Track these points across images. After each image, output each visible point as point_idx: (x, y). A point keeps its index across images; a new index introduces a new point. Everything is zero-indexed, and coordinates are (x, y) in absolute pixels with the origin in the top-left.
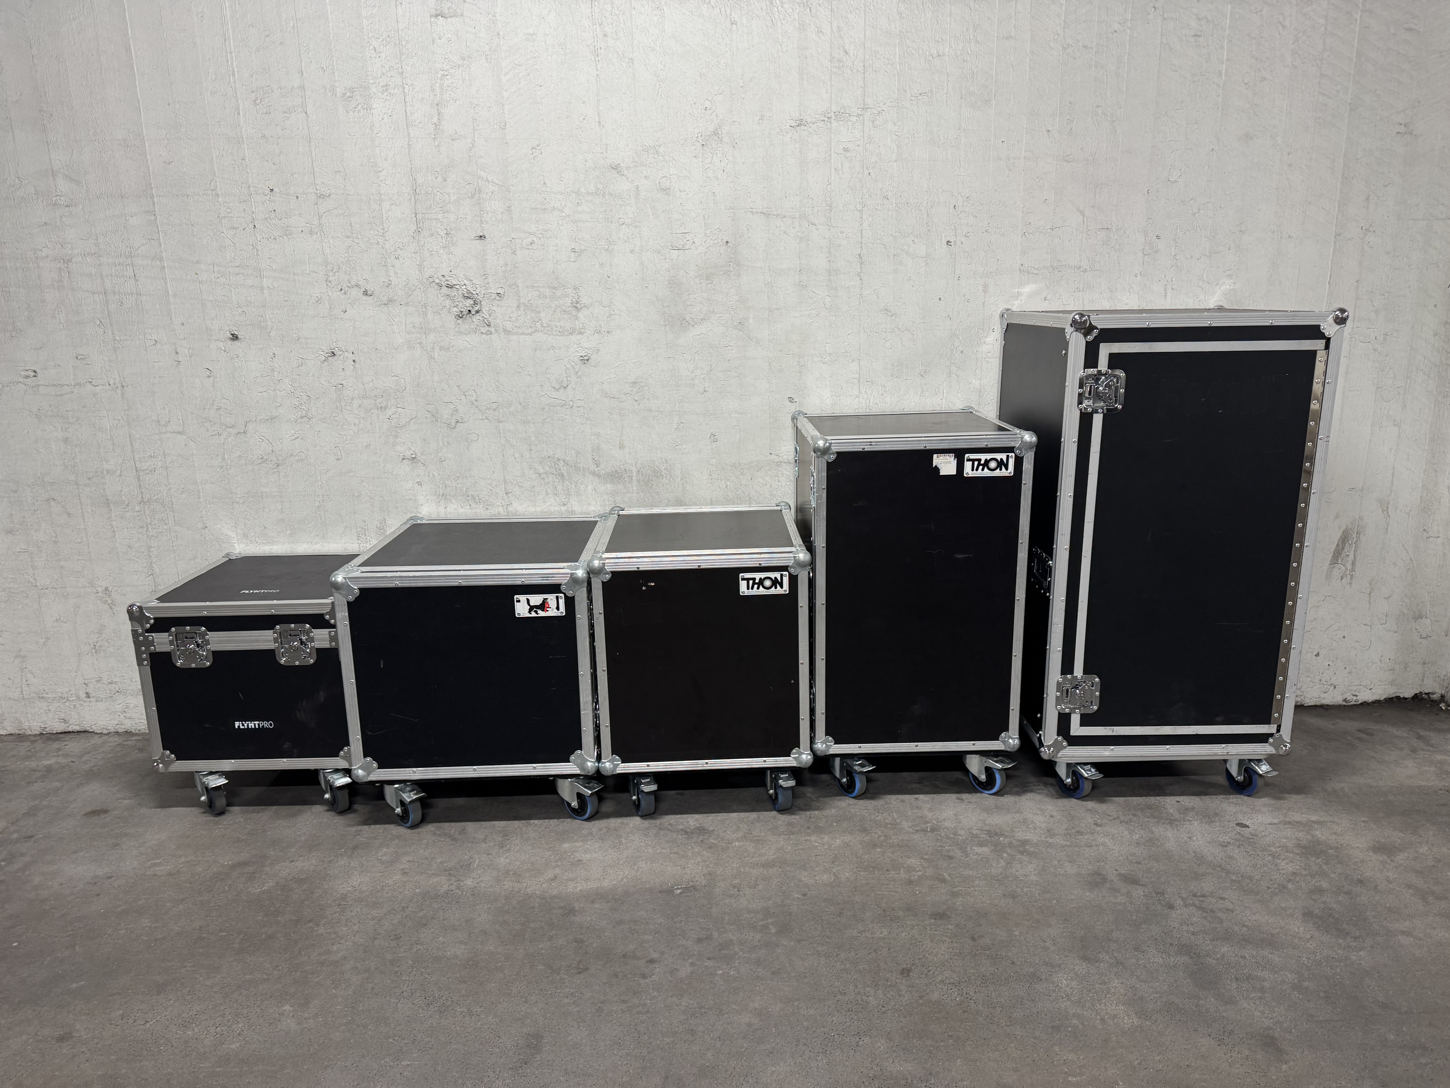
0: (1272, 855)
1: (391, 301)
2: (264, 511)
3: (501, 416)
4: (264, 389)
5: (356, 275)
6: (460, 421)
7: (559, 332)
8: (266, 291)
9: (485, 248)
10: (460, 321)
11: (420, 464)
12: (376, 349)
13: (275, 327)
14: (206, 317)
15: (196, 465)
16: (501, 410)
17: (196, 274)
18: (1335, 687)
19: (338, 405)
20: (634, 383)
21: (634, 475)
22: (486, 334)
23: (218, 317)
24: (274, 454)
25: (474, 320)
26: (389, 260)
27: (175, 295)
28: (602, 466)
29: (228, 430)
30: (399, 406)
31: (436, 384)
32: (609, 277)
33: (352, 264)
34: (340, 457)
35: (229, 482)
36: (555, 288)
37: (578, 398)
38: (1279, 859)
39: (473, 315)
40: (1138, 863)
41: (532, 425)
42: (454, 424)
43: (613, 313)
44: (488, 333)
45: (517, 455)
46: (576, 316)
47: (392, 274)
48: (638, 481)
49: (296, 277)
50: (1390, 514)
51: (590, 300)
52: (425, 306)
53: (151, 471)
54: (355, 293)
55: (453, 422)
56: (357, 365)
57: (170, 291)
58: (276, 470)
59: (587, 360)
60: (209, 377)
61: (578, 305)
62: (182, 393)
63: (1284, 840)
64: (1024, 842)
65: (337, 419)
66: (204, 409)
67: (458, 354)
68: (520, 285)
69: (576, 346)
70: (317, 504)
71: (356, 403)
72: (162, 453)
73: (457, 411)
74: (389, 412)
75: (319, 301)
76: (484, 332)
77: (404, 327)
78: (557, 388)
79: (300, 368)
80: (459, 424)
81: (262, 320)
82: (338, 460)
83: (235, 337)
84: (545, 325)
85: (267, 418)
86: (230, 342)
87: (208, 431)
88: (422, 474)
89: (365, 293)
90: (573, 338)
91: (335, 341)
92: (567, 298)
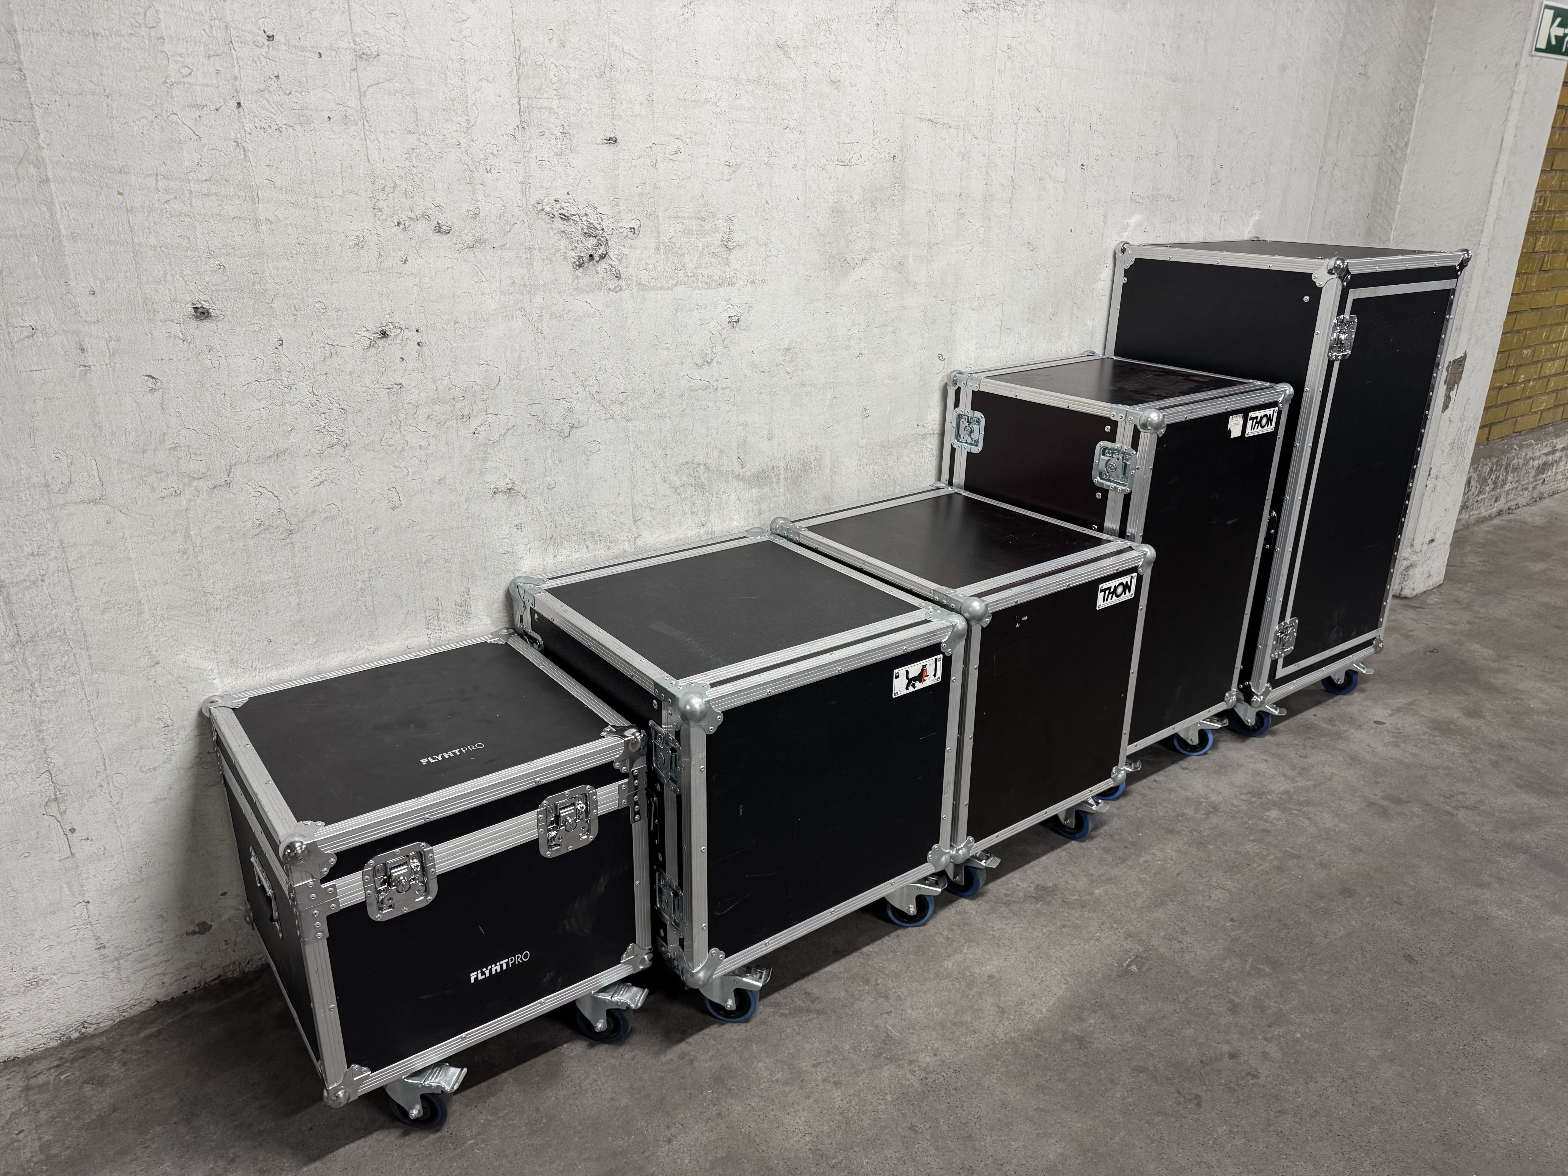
1: (479, 241)
2: (267, 614)
3: (630, 411)
4: (263, 403)
5: (424, 198)
6: (576, 425)
8: (264, 228)
9: (616, 158)
10: (579, 272)
11: (520, 497)
12: (456, 322)
13: (282, 292)
14: (145, 279)
15: (132, 556)
16: (630, 404)
17: (120, 194)
19: (394, 418)
21: (782, 472)
22: (615, 290)
23: (169, 277)
24: (282, 515)
25: (599, 269)
26: (476, 174)
27: (73, 237)
28: (748, 466)
29: (195, 483)
30: (489, 411)
31: (543, 372)
32: (767, 203)
33: (416, 179)
34: (397, 503)
35: (199, 576)
36: (704, 219)
37: (724, 376)
39: (597, 262)
41: (668, 420)
42: (567, 431)
43: (770, 254)
44: (618, 289)
45: (648, 466)
46: (727, 259)
47: (480, 196)
48: (786, 479)
49: (319, 201)
51: (744, 236)
52: (530, 249)
53: (34, 582)
54: (423, 229)
55: (566, 427)
56: (425, 350)
57: (62, 227)
58: (288, 540)
59: (737, 322)
60: (152, 390)
61: (729, 243)
62: (95, 425)
65: (392, 442)
66: (144, 452)
67: (575, 323)
68: (660, 215)
69: (724, 303)
70: (360, 584)
71: (423, 412)
72: (57, 544)
73: (571, 409)
74: (474, 423)
75: (360, 243)
76: (612, 287)
77: (498, 285)
78: (700, 365)
79: (328, 362)
80: (575, 430)
81: (257, 279)
82: (394, 508)
83: (202, 314)
84: (689, 274)
85: (269, 454)
86: (194, 323)
87: (153, 490)
88: (522, 512)
89: (438, 229)
90: (722, 291)
91: (388, 311)
92: (717, 234)
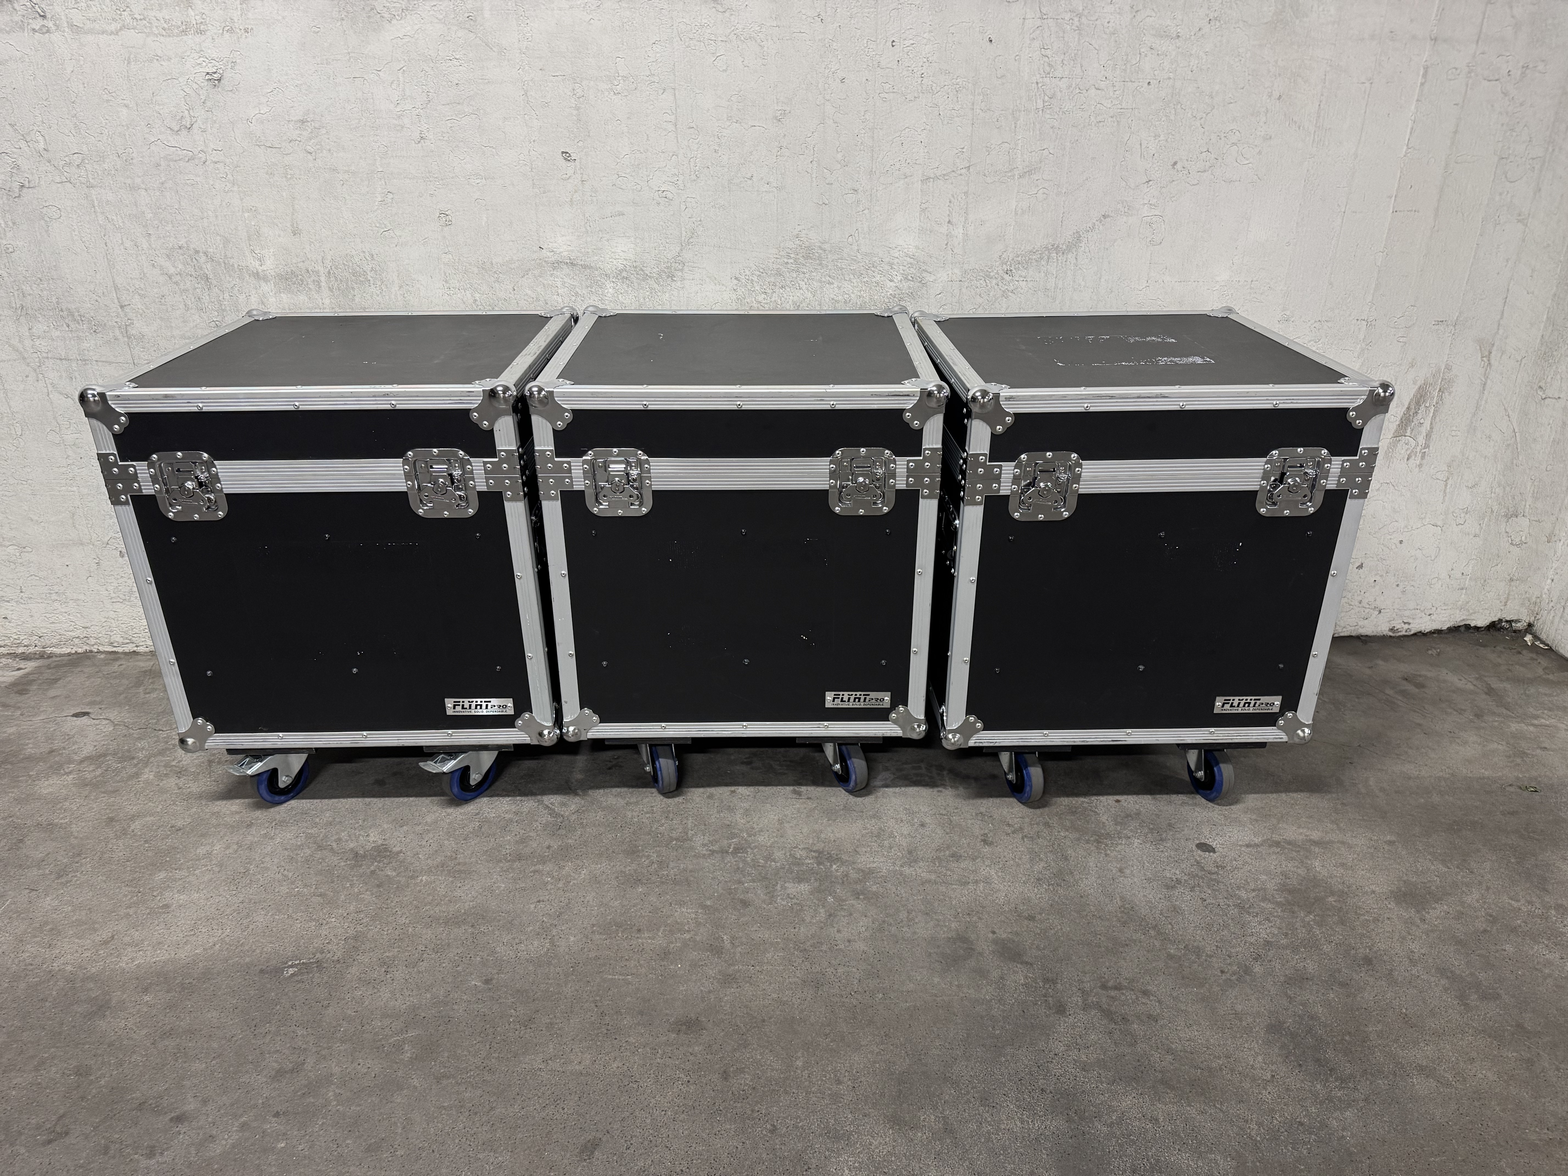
0: (1241, 907)
7: (164, 29)
18: (1380, 612)
20: (303, 122)
38: (1249, 914)
40: (1031, 918)
50: (1492, 361)
63: (1264, 877)
64: (868, 874)
